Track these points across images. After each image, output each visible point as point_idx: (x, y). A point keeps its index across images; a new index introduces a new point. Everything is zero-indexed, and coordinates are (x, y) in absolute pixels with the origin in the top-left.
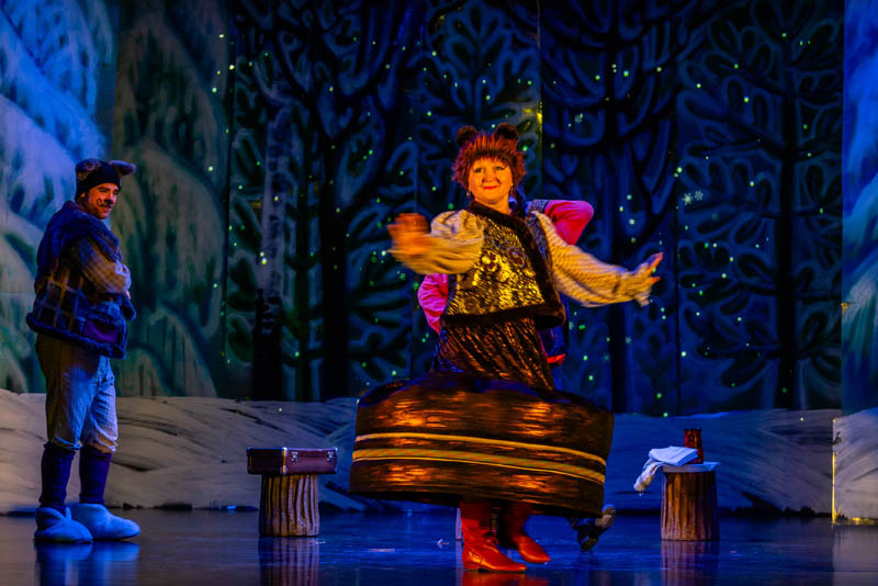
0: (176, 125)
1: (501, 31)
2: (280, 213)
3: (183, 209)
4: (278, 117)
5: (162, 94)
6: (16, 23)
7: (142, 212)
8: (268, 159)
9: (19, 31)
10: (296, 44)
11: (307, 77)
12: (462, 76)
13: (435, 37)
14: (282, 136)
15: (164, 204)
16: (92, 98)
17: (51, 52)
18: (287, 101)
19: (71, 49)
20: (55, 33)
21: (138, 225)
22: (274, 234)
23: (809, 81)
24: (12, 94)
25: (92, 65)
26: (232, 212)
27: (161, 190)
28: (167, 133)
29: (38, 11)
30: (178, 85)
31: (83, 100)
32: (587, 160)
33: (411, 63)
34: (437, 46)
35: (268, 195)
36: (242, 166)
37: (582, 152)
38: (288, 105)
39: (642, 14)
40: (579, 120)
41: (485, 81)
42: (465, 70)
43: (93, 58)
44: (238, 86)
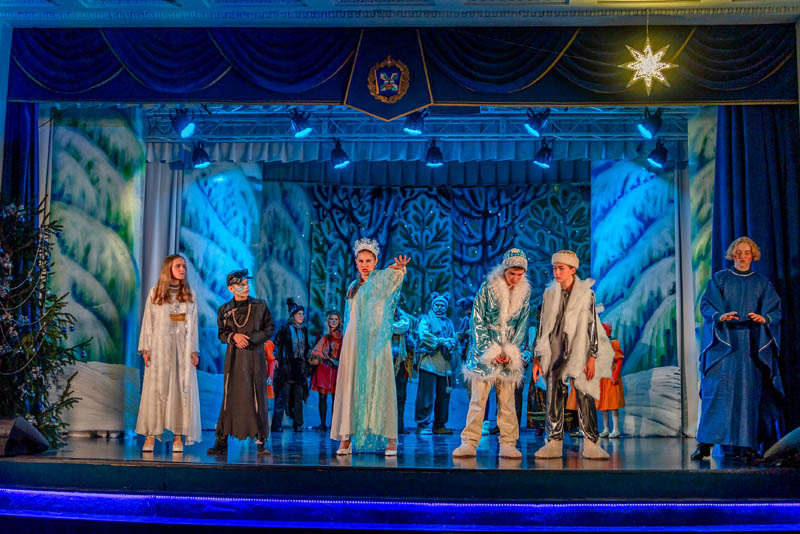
0: (286, 252)
2: (333, 292)
4: (333, 248)
5: (280, 238)
6: (214, 205)
7: (270, 292)
8: (328, 267)
9: (215, 209)
10: (341, 215)
11: (346, 230)
12: (416, 230)
13: (404, 212)
14: (334, 257)
15: (280, 288)
16: (248, 239)
17: (228, 220)
18: (337, 241)
19: (239, 218)
20: (232, 210)
21: (268, 297)
22: (331, 302)
23: (574, 232)
24: (212, 238)
25: (248, 225)
26: (312, 291)
27: (279, 281)
28: (282, 255)
29: (224, 200)
30: (287, 233)
31: (244, 240)
32: (474, 268)
33: (393, 224)
34: (405, 216)
35: (328, 283)
36: (316, 271)
37: (471, 264)
38: (337, 243)
39: (499, 201)
40: (470, 250)
41: (427, 232)
42: (418, 227)
43: (249, 222)
44: (314, 234)
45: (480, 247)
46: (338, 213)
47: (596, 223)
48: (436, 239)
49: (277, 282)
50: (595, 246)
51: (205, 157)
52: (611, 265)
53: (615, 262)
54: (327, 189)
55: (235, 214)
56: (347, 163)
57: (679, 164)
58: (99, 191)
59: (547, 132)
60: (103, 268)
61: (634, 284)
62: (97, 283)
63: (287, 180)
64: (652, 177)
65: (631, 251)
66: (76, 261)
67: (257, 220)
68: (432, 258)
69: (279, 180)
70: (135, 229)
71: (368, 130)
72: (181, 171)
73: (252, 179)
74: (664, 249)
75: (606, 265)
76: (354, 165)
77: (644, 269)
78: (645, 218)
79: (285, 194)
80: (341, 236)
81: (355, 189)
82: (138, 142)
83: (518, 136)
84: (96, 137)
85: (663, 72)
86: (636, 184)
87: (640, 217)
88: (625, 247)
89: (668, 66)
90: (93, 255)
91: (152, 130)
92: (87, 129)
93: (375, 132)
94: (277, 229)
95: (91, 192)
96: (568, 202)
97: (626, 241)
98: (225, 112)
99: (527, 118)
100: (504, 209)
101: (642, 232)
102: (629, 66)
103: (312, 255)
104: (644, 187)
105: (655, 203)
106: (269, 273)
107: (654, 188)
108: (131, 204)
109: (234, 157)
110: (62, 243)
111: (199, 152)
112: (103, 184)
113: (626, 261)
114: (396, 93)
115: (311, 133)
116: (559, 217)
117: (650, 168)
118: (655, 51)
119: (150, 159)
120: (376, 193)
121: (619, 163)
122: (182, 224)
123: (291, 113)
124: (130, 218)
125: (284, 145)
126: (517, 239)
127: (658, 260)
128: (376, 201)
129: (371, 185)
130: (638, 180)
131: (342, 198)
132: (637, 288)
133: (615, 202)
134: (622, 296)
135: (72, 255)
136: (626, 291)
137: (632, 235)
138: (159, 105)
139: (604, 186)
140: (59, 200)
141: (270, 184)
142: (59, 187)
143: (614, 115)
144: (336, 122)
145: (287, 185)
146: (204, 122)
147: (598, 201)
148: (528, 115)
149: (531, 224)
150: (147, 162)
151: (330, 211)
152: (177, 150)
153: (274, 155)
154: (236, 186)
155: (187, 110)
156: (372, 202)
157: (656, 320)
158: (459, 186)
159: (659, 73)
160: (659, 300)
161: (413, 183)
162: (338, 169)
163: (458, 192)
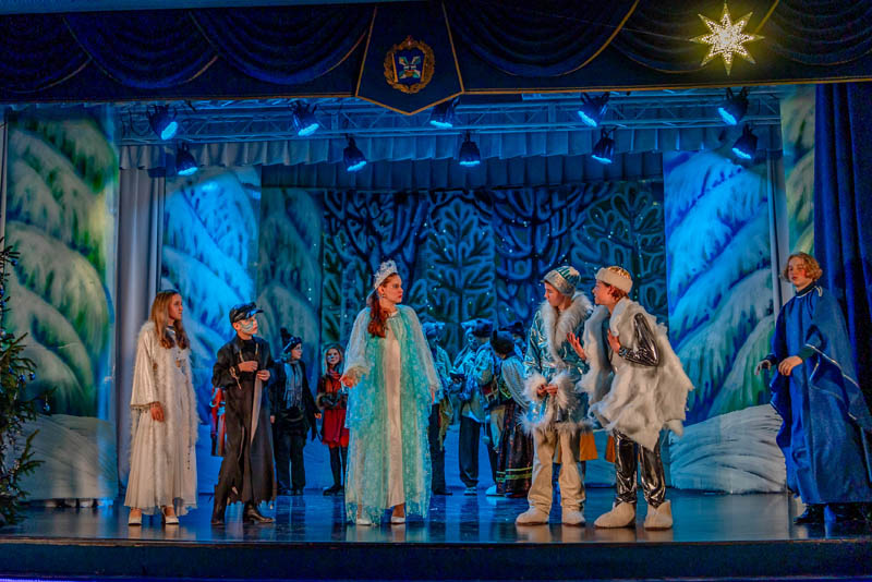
0: (292, 273)
1: (472, 217)
3: (296, 319)
4: (349, 267)
5: (283, 256)
6: (203, 218)
7: (273, 323)
8: (343, 290)
9: (204, 224)
10: (357, 227)
11: (365, 245)
12: (450, 242)
13: (435, 221)
14: (350, 278)
15: (285, 317)
16: (245, 259)
17: (222, 235)
18: (354, 258)
19: (234, 233)
20: (225, 224)
21: (271, 329)
23: (646, 240)
24: (201, 259)
25: (245, 241)
26: (324, 321)
27: (284, 309)
28: (287, 277)
29: (215, 213)
30: (292, 250)
31: (240, 261)
32: (522, 287)
33: (422, 236)
34: (436, 226)
35: (343, 311)
36: (329, 295)
37: (519, 283)
38: (354, 261)
39: (551, 205)
40: (517, 265)
41: (463, 244)
42: (451, 238)
43: (246, 237)
44: (326, 251)
45: (530, 261)
46: (353, 225)
47: (672, 229)
48: (474, 253)
49: (282, 310)
50: (671, 256)
51: (191, 161)
52: (691, 280)
53: (697, 277)
54: (340, 195)
55: (229, 228)
56: (363, 163)
57: (772, 153)
58: (64, 208)
59: (607, 118)
60: (69, 300)
61: (721, 303)
62: (63, 318)
63: (291, 186)
64: (739, 171)
65: (715, 261)
66: (37, 293)
67: (255, 236)
68: (470, 276)
69: (281, 186)
70: (108, 252)
71: (387, 122)
72: (162, 179)
73: (248, 186)
74: (757, 259)
75: (685, 281)
76: (373, 166)
77: (732, 285)
78: (733, 221)
79: (289, 203)
80: (358, 252)
81: (374, 195)
82: (108, 145)
83: (571, 126)
84: (59, 142)
85: (746, 45)
86: (719, 179)
87: (726, 221)
88: (709, 257)
89: (751, 38)
90: (58, 285)
91: (126, 130)
92: (49, 134)
93: (396, 126)
94: (280, 246)
95: (54, 209)
96: (637, 202)
97: (708, 251)
98: (213, 108)
99: (581, 103)
100: (557, 214)
101: (728, 239)
102: (704, 39)
103: (323, 277)
104: (729, 183)
105: (744, 204)
106: (272, 300)
107: (743, 184)
108: (102, 222)
109: (226, 161)
110: (20, 270)
111: (183, 155)
112: (68, 198)
113: (711, 275)
114: (418, 80)
115: (317, 130)
116: (626, 222)
117: (736, 160)
118: (734, 20)
119: (125, 165)
120: (400, 199)
121: (697, 155)
122: (165, 243)
123: (294, 107)
124: (101, 239)
125: (286, 143)
126: (574, 251)
127: (751, 272)
128: (400, 208)
129: (393, 188)
130: (722, 175)
131: (358, 206)
132: (725, 309)
133: (694, 203)
134: (707, 318)
135: (32, 286)
136: (711, 312)
137: (717, 242)
138: (134, 103)
139: (680, 184)
140: (16, 219)
141: (270, 191)
142: (15, 203)
143: (689, 97)
144: (349, 115)
145: (291, 192)
146: (188, 120)
147: (673, 201)
148: (582, 99)
149: (592, 231)
150: (121, 168)
151: (344, 223)
152: (157, 153)
153: (275, 156)
154: (229, 196)
155: (167, 106)
156: (395, 209)
157: (750, 348)
158: (500, 188)
159: (741, 48)
160: (753, 322)
161: (443, 184)
162: (353, 172)
163: (500, 195)
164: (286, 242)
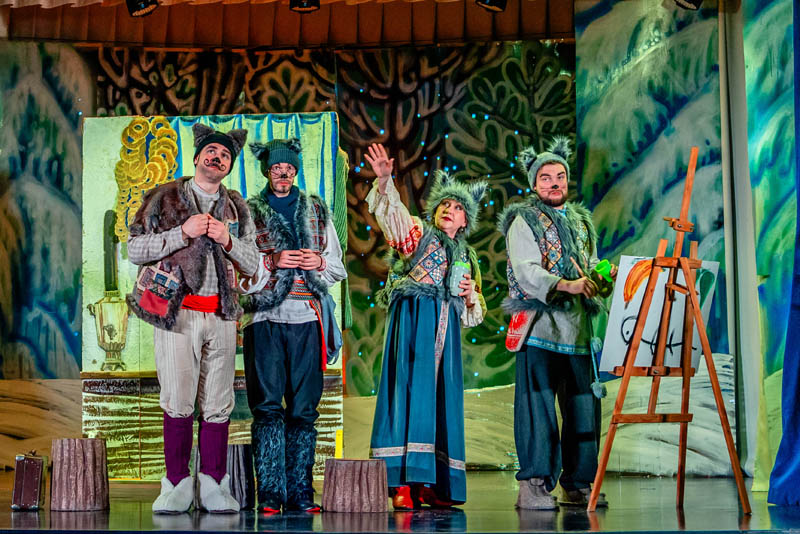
0: (50, 163)
3: (55, 228)
10: (145, 99)
15: (39, 226)
27: (37, 214)
28: (43, 169)
30: (52, 131)
34: (255, 99)
39: (418, 73)
46: (139, 96)
49: (34, 216)
52: (610, 180)
53: (618, 174)
56: (154, 8)
57: (726, 3)
63: (51, 39)
65: (644, 153)
74: (702, 151)
75: (602, 179)
77: (668, 186)
78: (669, 97)
79: (48, 62)
81: (169, 54)
87: (659, 95)
88: (636, 149)
94: (34, 124)
97: (635, 137)
100: (427, 86)
106: (22, 201)
113: (637, 174)
120: (205, 61)
121: (623, 3)
128: (206, 73)
129: (196, 45)
131: (146, 69)
134: (631, 232)
136: (638, 225)
139: (598, 45)
141: (21, 46)
145: (51, 48)
151: (125, 93)
156: (197, 75)
158: (347, 47)
163: (347, 58)
164: (42, 119)
